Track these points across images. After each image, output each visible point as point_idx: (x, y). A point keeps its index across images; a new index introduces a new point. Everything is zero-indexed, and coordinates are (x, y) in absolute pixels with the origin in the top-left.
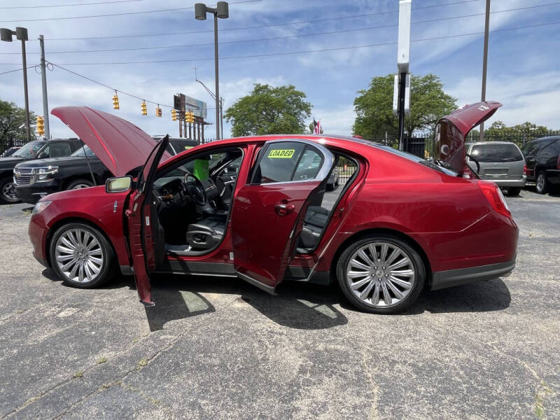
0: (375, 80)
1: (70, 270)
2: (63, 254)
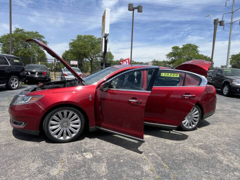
0: (78, 36)
1: (57, 134)
2: (53, 125)
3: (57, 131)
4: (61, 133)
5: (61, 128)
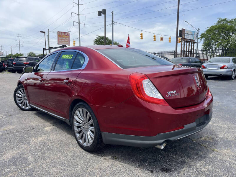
1: (21, 103)
2: (19, 97)
3: (21, 101)
4: (23, 103)
5: (23, 100)
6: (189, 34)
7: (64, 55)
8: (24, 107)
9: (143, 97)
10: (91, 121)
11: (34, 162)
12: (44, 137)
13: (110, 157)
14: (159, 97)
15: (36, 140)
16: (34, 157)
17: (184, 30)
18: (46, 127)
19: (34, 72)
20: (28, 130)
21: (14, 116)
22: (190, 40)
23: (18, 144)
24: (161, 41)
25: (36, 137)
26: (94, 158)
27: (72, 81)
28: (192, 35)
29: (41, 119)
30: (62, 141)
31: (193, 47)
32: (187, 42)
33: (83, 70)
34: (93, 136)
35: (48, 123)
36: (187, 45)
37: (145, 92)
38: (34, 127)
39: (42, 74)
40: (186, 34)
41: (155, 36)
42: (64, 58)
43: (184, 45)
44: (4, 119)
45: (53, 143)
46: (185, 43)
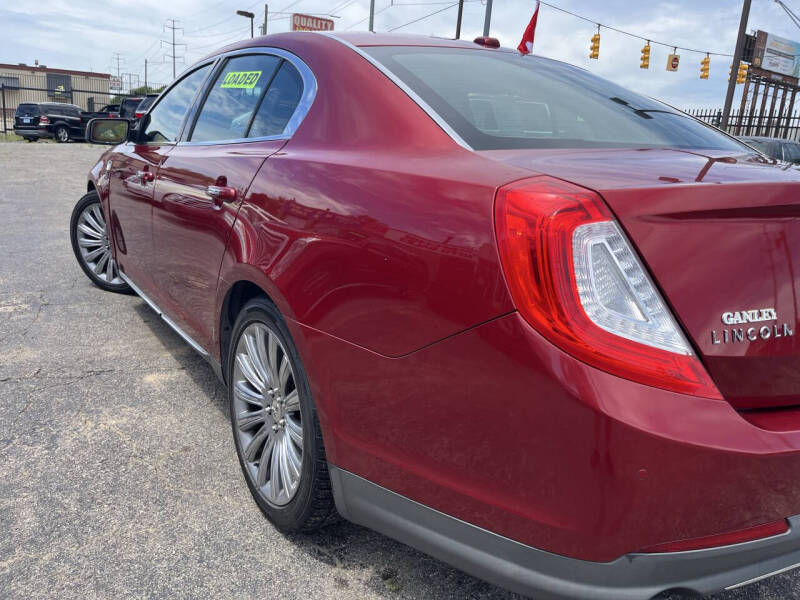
1: (96, 261)
2: (87, 237)
3: (95, 253)
4: (102, 261)
5: (104, 249)
6: (780, 54)
7: (232, 74)
8: (103, 277)
9: (565, 330)
10: (294, 398)
11: (32, 542)
12: (125, 420)
13: (367, 573)
14: (667, 337)
15: (87, 430)
16: (41, 516)
17: (763, 35)
18: (152, 372)
19: (134, 142)
20: (80, 374)
21: (58, 309)
22: (780, 78)
23: (13, 438)
24: (668, 69)
25: (97, 412)
26: (292, 571)
27: (233, 191)
28: (792, 57)
29: (150, 332)
30: (186, 449)
31: (787, 103)
32: (769, 82)
33: (285, 144)
34: (297, 463)
35: (168, 355)
36: (765, 95)
37: (584, 301)
38: (107, 366)
39: (161, 152)
40: (770, 51)
41: (646, 51)
42: (229, 86)
43: (756, 93)
44: (15, 318)
45: (149, 453)
46: (762, 88)
